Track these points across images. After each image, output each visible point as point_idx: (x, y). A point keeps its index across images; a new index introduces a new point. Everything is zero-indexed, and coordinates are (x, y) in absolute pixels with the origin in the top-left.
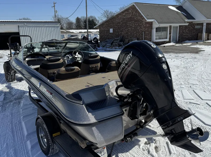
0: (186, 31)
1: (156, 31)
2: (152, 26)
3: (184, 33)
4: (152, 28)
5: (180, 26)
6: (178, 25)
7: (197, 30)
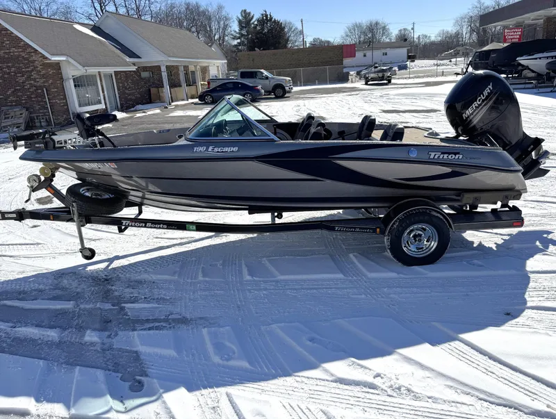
0: (128, 85)
1: (75, 86)
2: (61, 74)
3: (126, 88)
4: (62, 78)
5: (116, 73)
6: (111, 70)
7: (146, 80)
